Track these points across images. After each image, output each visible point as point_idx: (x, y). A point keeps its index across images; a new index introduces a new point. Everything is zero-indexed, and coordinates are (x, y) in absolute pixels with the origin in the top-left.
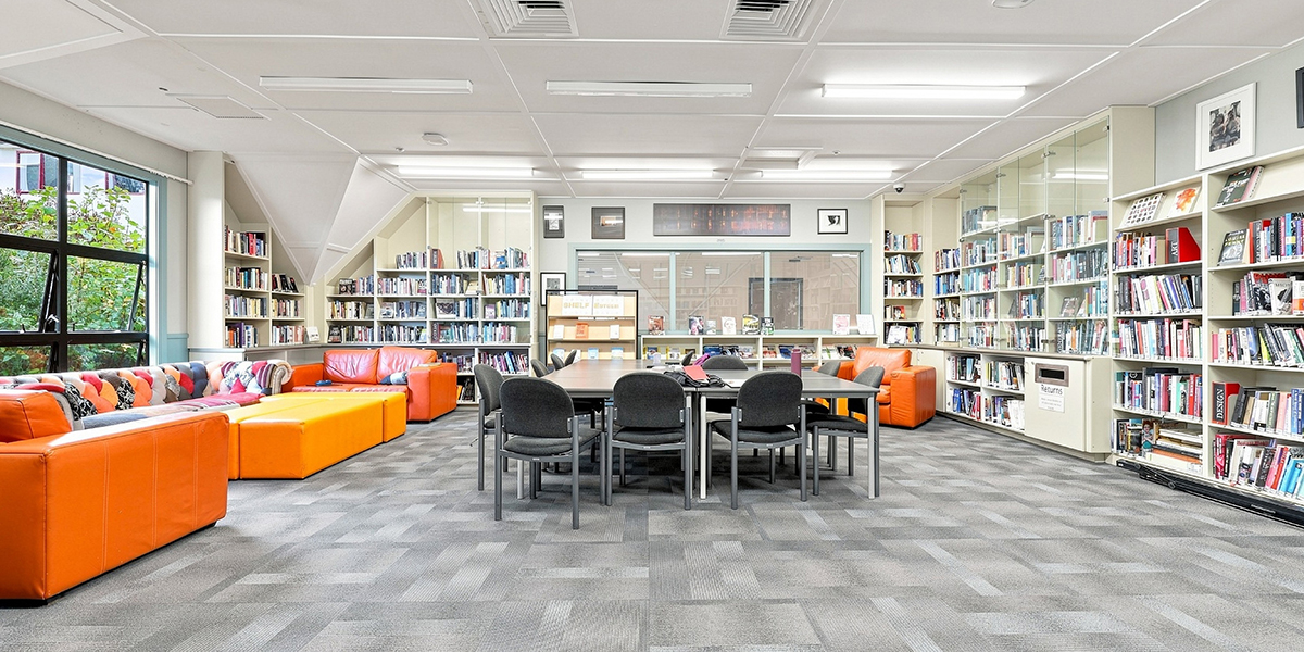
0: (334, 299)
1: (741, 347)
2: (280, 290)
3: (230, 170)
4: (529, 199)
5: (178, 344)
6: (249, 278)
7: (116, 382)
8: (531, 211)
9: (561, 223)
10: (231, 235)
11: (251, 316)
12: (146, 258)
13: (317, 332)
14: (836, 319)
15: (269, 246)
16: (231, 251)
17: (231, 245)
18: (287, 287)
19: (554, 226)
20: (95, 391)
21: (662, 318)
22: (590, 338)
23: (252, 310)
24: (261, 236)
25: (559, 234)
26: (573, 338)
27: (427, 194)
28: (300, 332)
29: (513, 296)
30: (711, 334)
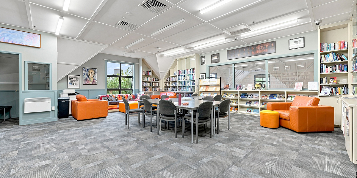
0: (165, 82)
1: (254, 94)
2: (155, 81)
3: (144, 61)
4: (195, 56)
5: (137, 91)
6: (148, 79)
7: (122, 96)
8: (195, 59)
9: (204, 61)
10: (144, 72)
11: (148, 86)
12: (133, 77)
13: (162, 88)
14: (296, 84)
15: (152, 73)
16: (144, 74)
17: (144, 73)
18: (157, 80)
19: (203, 61)
20: (119, 97)
21: (229, 85)
22: (209, 91)
23: (149, 85)
24: (150, 71)
25: (204, 63)
26: (205, 91)
27: (177, 58)
28: (159, 89)
29: (192, 80)
30: (243, 90)
